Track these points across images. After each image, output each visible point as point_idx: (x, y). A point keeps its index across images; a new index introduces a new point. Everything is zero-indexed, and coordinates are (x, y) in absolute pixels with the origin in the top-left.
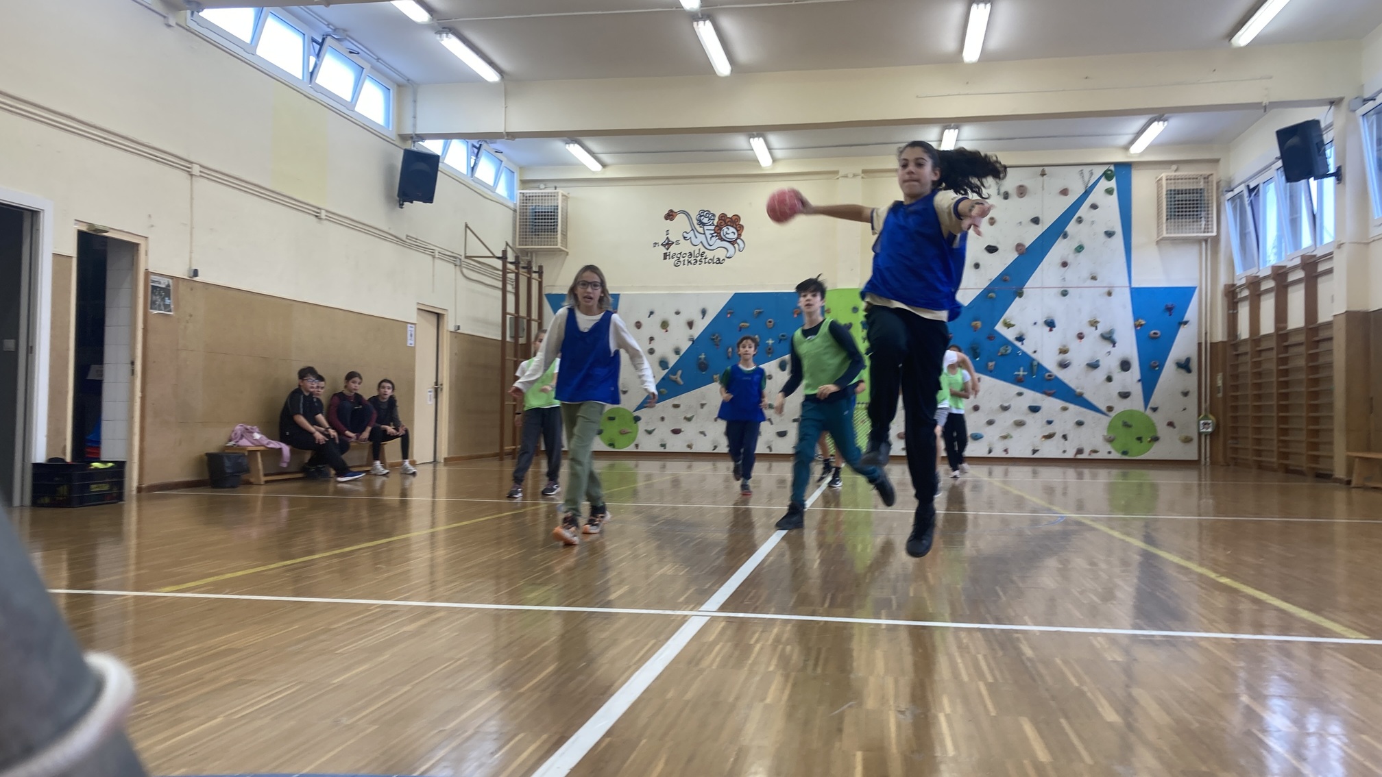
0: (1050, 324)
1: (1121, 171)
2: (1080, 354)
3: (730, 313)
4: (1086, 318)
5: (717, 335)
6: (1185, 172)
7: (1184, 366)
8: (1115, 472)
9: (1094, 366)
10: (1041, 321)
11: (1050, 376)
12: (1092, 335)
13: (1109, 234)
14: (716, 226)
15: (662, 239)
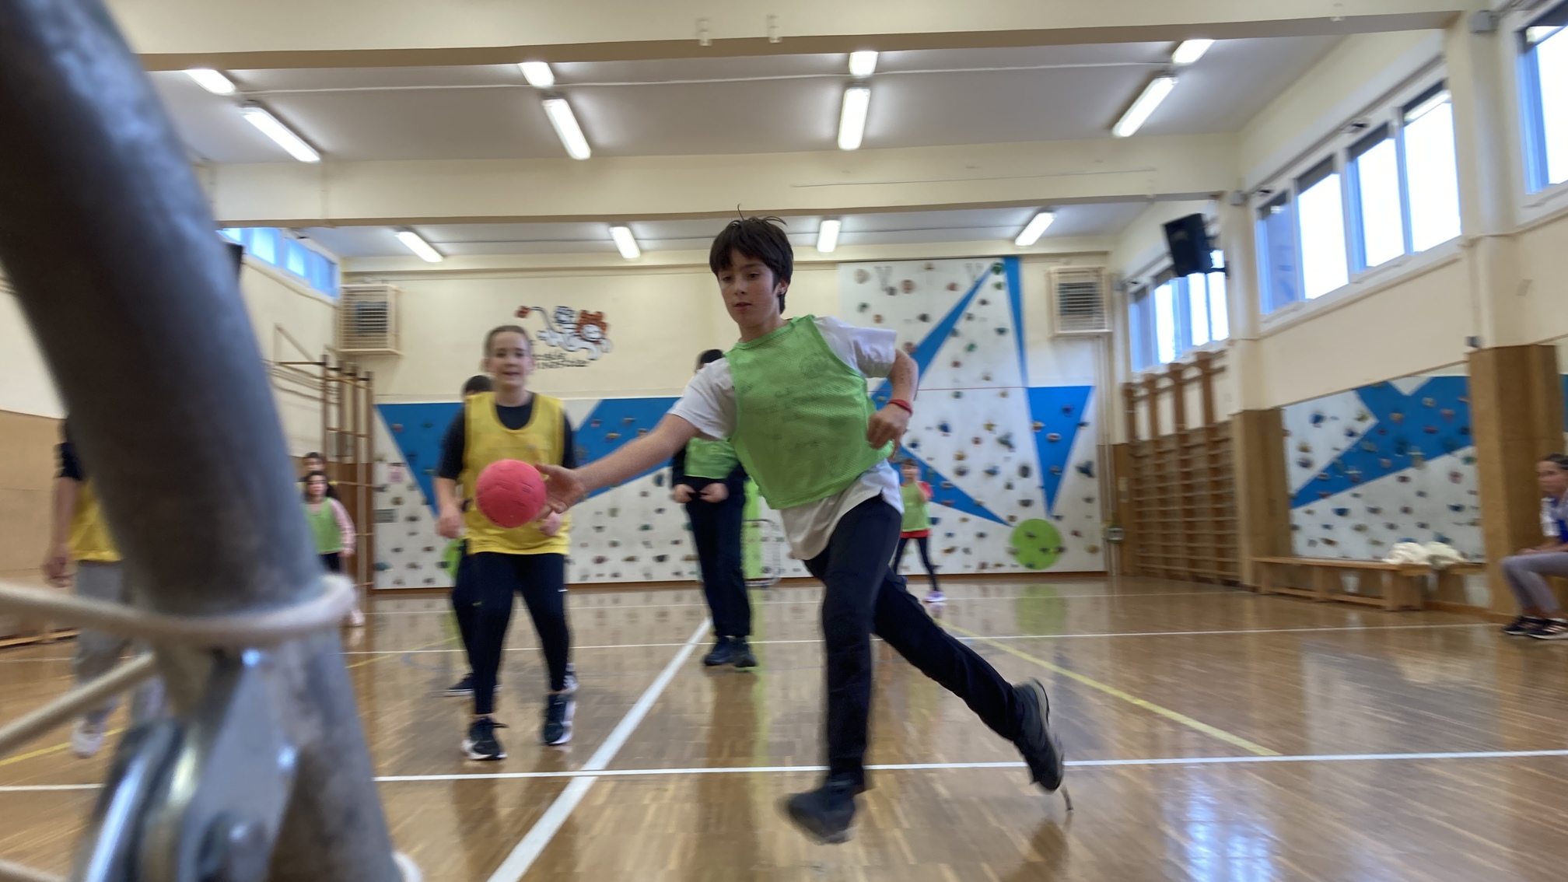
0: (944, 428)
1: (1010, 264)
2: (979, 459)
3: (598, 422)
4: (981, 421)
6: (1077, 265)
7: (1085, 470)
8: (1022, 587)
9: (992, 472)
11: (947, 484)
12: (989, 438)
13: (1001, 331)
14: (576, 324)
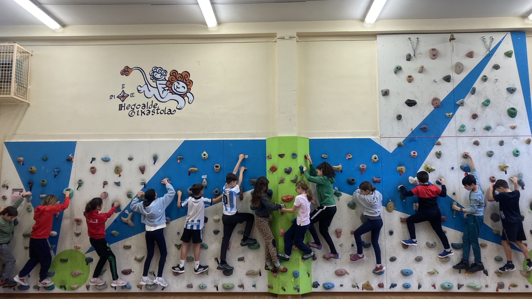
0: (466, 169)
10: (457, 167)
13: (511, 91)
14: (169, 81)
15: (118, 92)
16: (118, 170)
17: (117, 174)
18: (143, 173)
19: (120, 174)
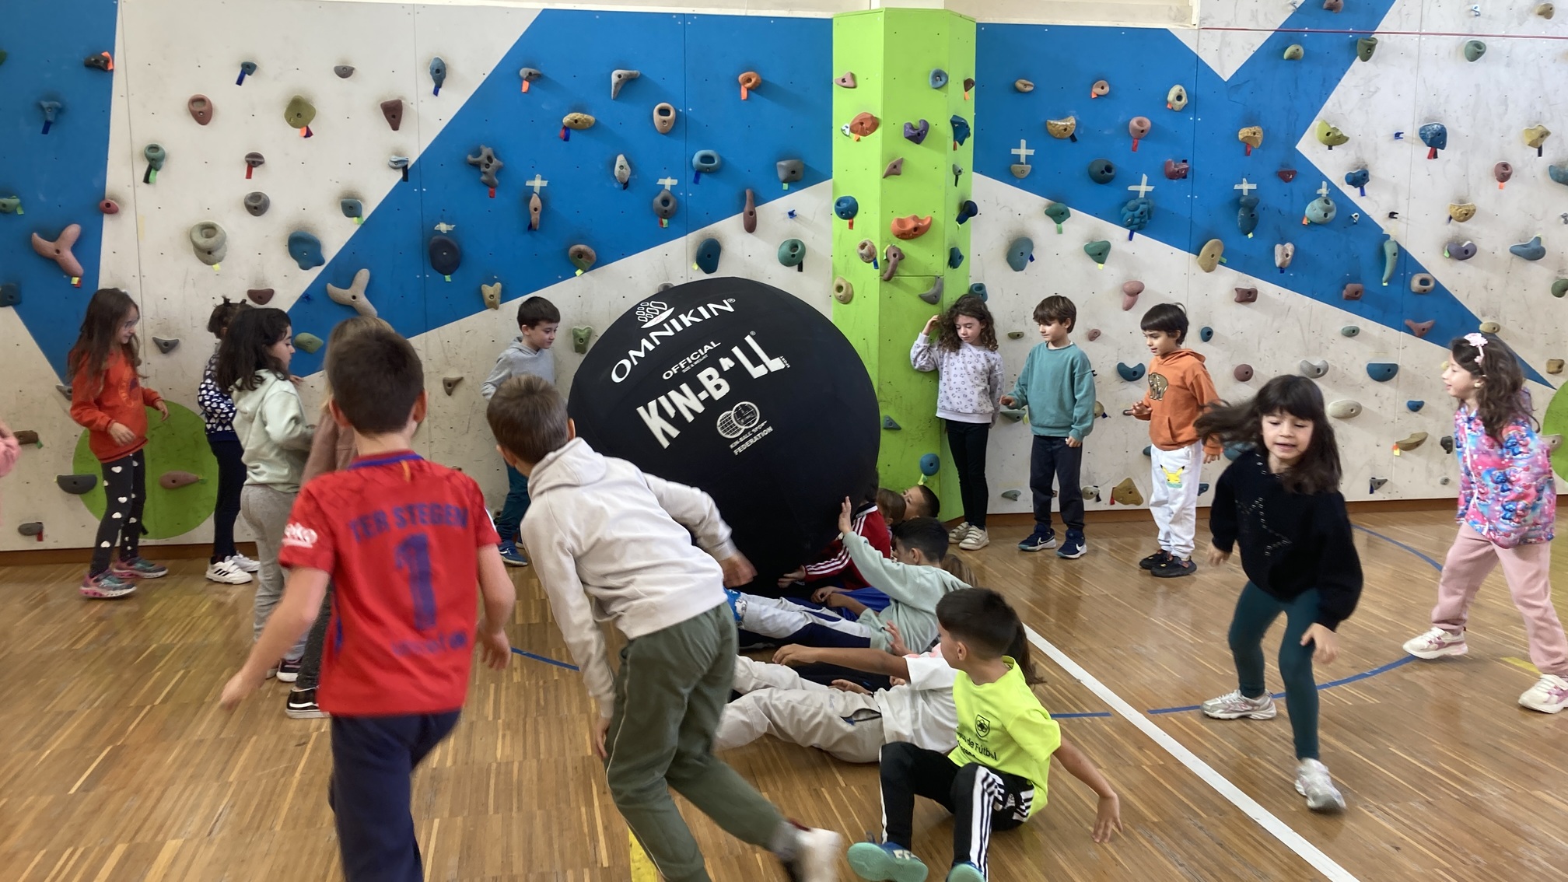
0: (1436, 140)
3: (531, 77)
4: (1517, 123)
5: (486, 151)
9: (1533, 252)
10: (1411, 131)
11: (1424, 282)
12: (1531, 167)
16: (299, 113)
17: (295, 126)
18: (395, 126)
19: (308, 128)
